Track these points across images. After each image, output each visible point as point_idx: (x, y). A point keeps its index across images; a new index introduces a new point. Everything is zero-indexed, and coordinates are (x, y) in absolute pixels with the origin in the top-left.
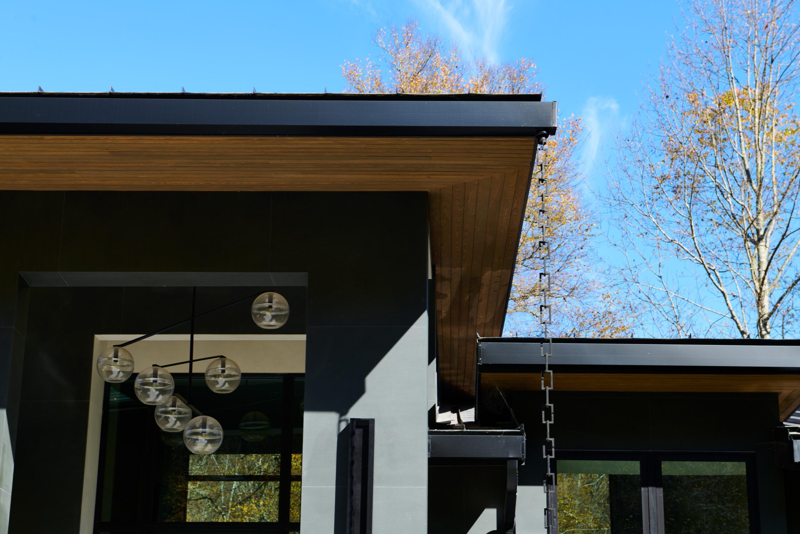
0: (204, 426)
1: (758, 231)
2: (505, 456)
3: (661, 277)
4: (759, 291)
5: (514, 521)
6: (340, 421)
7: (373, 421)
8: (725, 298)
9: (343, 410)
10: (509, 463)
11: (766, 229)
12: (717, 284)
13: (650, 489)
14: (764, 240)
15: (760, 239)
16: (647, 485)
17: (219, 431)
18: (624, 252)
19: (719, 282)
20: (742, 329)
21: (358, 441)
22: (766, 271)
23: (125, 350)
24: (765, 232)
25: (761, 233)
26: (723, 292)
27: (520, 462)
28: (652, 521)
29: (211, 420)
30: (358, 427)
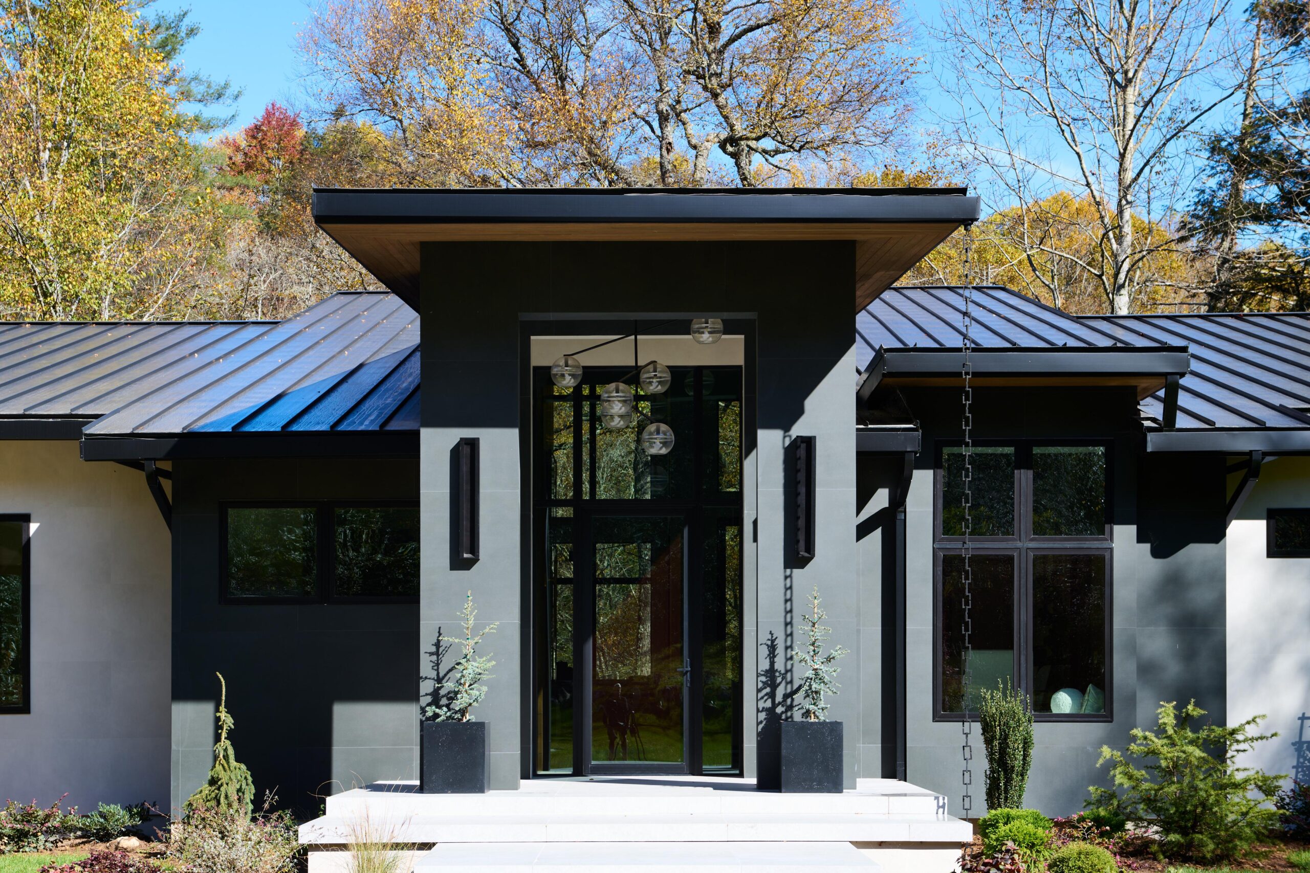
0: (658, 432)
1: (1126, 72)
2: (903, 449)
3: (1002, 130)
4: (1122, 151)
5: (905, 501)
6: (784, 437)
7: (815, 437)
8: (1080, 161)
9: (787, 428)
10: (906, 455)
11: (1136, 71)
12: (1072, 144)
13: (1022, 471)
14: (1133, 84)
15: (1129, 81)
16: (1019, 468)
17: (671, 436)
18: (959, 100)
19: (1074, 141)
20: (1098, 200)
21: (802, 452)
22: (1132, 131)
23: (574, 359)
24: (1134, 75)
25: (1130, 75)
26: (1078, 154)
27: (916, 453)
28: (1022, 498)
29: (664, 427)
30: (802, 442)
